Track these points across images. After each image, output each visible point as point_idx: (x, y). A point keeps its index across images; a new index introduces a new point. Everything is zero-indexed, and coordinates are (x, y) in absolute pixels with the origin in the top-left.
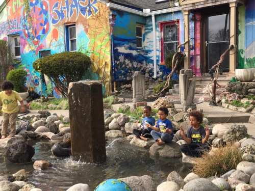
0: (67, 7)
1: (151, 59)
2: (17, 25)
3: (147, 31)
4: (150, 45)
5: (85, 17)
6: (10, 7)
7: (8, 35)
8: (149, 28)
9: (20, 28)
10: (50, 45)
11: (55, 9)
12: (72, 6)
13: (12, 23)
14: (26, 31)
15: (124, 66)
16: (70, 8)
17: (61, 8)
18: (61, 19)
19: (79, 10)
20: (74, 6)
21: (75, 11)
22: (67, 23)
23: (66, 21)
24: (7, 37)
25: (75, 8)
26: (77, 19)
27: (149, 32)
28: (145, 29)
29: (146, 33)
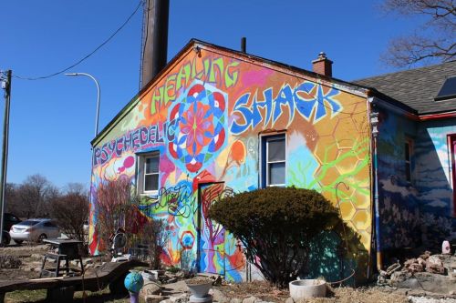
0: (269, 103)
1: (429, 204)
2: (157, 136)
3: (419, 150)
4: (426, 177)
5: (308, 119)
6: (145, 106)
7: (137, 154)
8: (423, 144)
9: (162, 140)
10: (224, 172)
11: (239, 106)
12: (280, 100)
13: (147, 132)
14: (175, 147)
15: (390, 217)
16: (274, 104)
17: (255, 105)
18: (252, 123)
19: (295, 106)
20: (284, 101)
21: (285, 109)
22: (264, 132)
23: (264, 128)
24: (134, 156)
25: (287, 103)
26: (289, 124)
27: (423, 153)
28: (416, 147)
29: (417, 155)
